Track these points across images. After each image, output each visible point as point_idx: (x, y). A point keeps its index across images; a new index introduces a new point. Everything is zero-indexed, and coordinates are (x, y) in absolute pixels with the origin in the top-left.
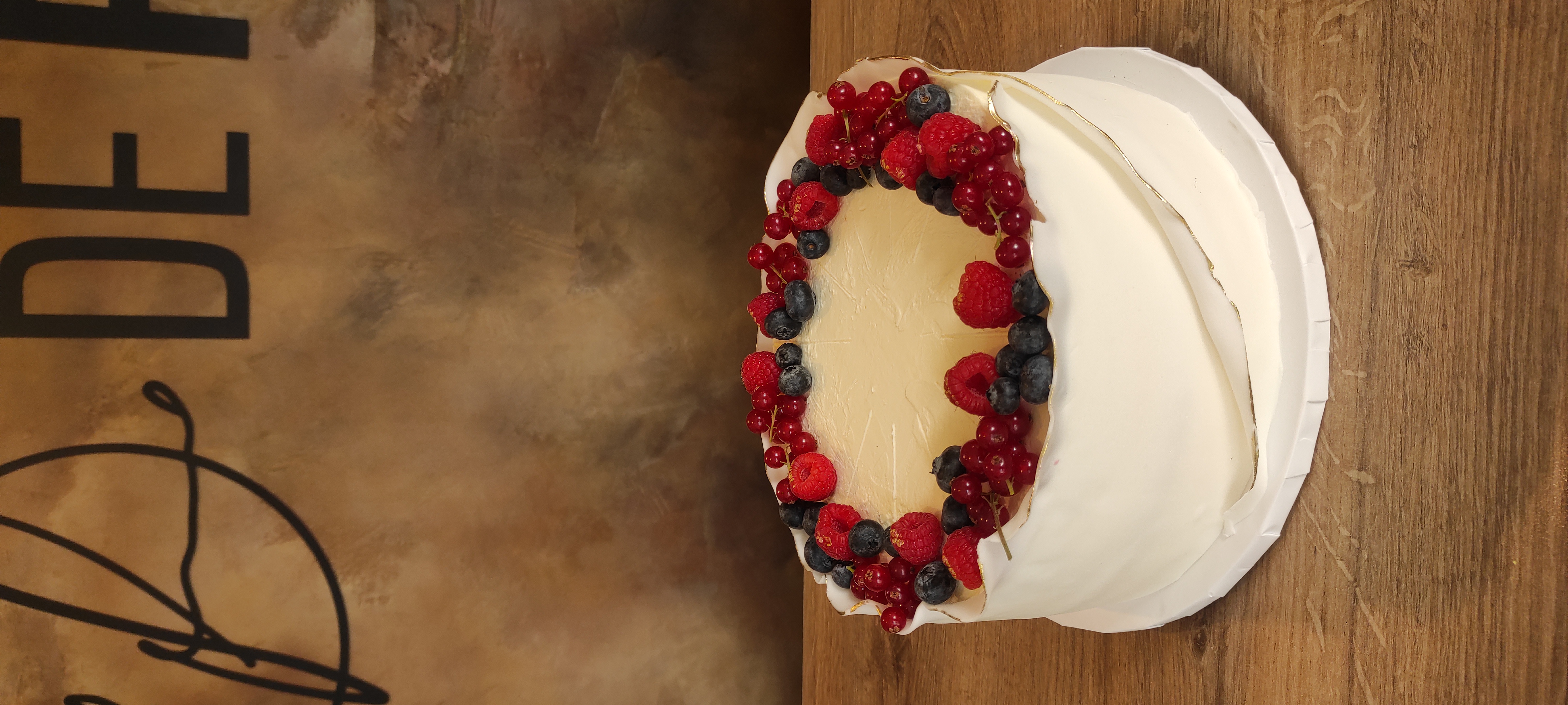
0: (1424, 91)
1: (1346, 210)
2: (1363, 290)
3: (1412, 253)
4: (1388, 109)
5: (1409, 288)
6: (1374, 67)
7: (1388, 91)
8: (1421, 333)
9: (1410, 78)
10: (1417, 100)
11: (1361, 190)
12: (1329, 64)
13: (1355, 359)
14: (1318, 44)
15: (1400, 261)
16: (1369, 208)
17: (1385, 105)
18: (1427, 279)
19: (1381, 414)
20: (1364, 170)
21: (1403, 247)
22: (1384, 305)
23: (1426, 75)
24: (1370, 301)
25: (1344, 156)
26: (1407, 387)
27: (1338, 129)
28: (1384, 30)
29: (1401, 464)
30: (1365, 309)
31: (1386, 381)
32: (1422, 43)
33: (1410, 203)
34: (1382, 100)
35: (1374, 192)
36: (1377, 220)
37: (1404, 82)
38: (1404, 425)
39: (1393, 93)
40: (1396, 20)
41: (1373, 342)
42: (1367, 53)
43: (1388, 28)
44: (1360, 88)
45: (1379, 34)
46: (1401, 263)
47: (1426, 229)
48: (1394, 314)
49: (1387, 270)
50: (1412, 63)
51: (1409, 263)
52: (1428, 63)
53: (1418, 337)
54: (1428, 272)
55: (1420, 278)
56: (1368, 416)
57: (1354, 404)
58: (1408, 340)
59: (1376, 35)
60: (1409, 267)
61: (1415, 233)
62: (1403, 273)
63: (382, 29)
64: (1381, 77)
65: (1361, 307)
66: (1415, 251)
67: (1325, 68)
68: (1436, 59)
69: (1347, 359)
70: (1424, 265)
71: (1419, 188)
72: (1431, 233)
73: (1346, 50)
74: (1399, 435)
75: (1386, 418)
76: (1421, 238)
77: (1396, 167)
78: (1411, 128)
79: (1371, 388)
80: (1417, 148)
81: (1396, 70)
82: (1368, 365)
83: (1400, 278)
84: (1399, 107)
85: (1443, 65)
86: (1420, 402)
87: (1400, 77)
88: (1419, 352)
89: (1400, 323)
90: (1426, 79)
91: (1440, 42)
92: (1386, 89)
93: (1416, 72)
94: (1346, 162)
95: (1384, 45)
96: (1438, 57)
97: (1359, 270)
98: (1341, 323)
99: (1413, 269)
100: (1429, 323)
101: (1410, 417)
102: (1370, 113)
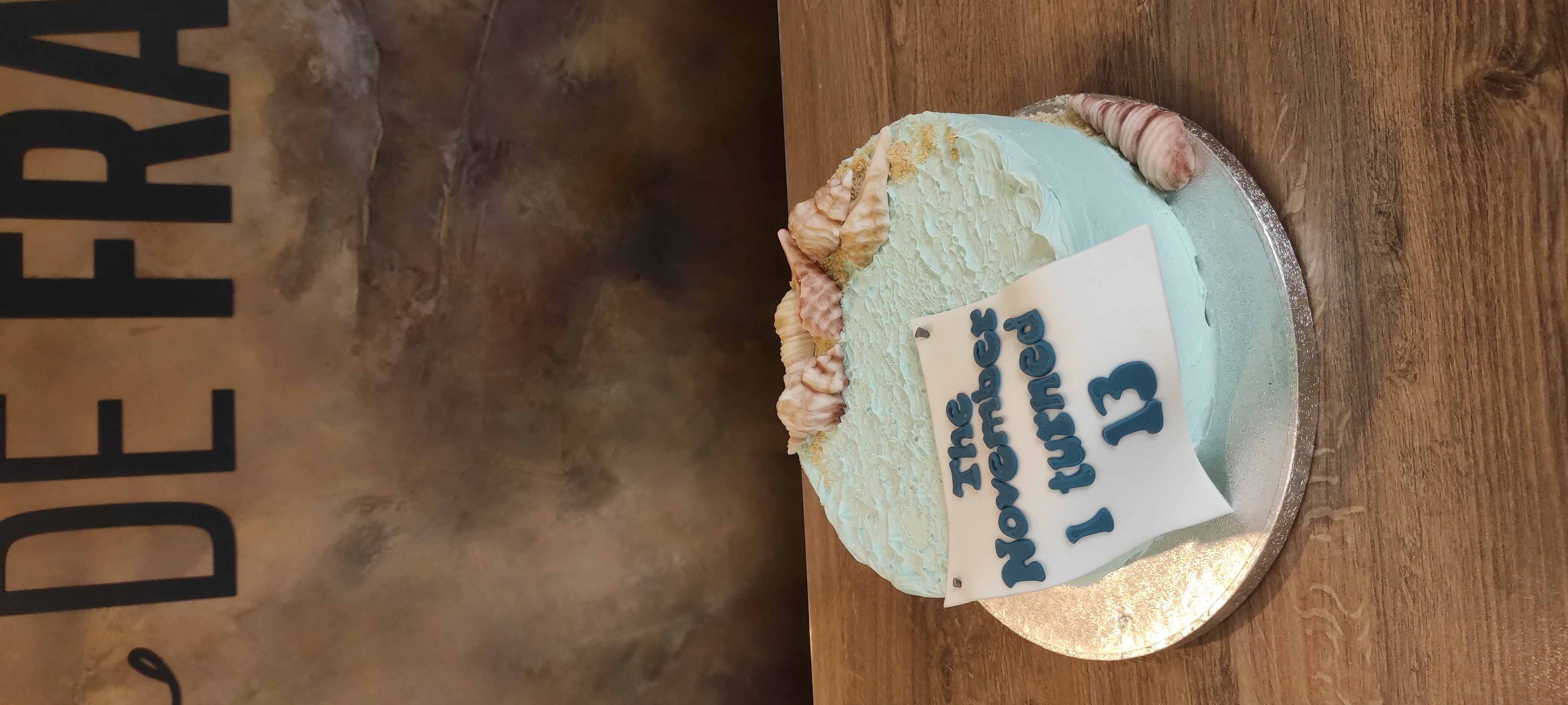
0: (1419, 620)
4: (1386, 625)
6: (1367, 580)
7: (1383, 607)
9: (1404, 602)
11: (1368, 696)
12: (1322, 560)
17: (1382, 619)
20: (1369, 678)
23: (1420, 605)
25: (1346, 656)
27: (1337, 626)
28: (1373, 546)
32: (1412, 573)
34: (1378, 613)
39: (1390, 612)
40: (1384, 541)
42: (1358, 563)
43: (1377, 546)
44: (1356, 595)
45: (1368, 549)
50: (1404, 588)
52: (1420, 594)
59: (1365, 549)
63: (365, 277)
64: (1375, 591)
67: (1318, 563)
68: (1427, 593)
73: (1338, 553)
77: (1401, 685)
78: (1411, 651)
80: (1420, 673)
81: (1389, 590)
84: (1397, 627)
85: (1436, 601)
87: (1394, 597)
90: (1420, 608)
91: (1430, 578)
92: (1381, 605)
93: (1409, 598)
94: (1350, 663)
95: (1374, 561)
96: (1430, 592)
102: (1368, 623)
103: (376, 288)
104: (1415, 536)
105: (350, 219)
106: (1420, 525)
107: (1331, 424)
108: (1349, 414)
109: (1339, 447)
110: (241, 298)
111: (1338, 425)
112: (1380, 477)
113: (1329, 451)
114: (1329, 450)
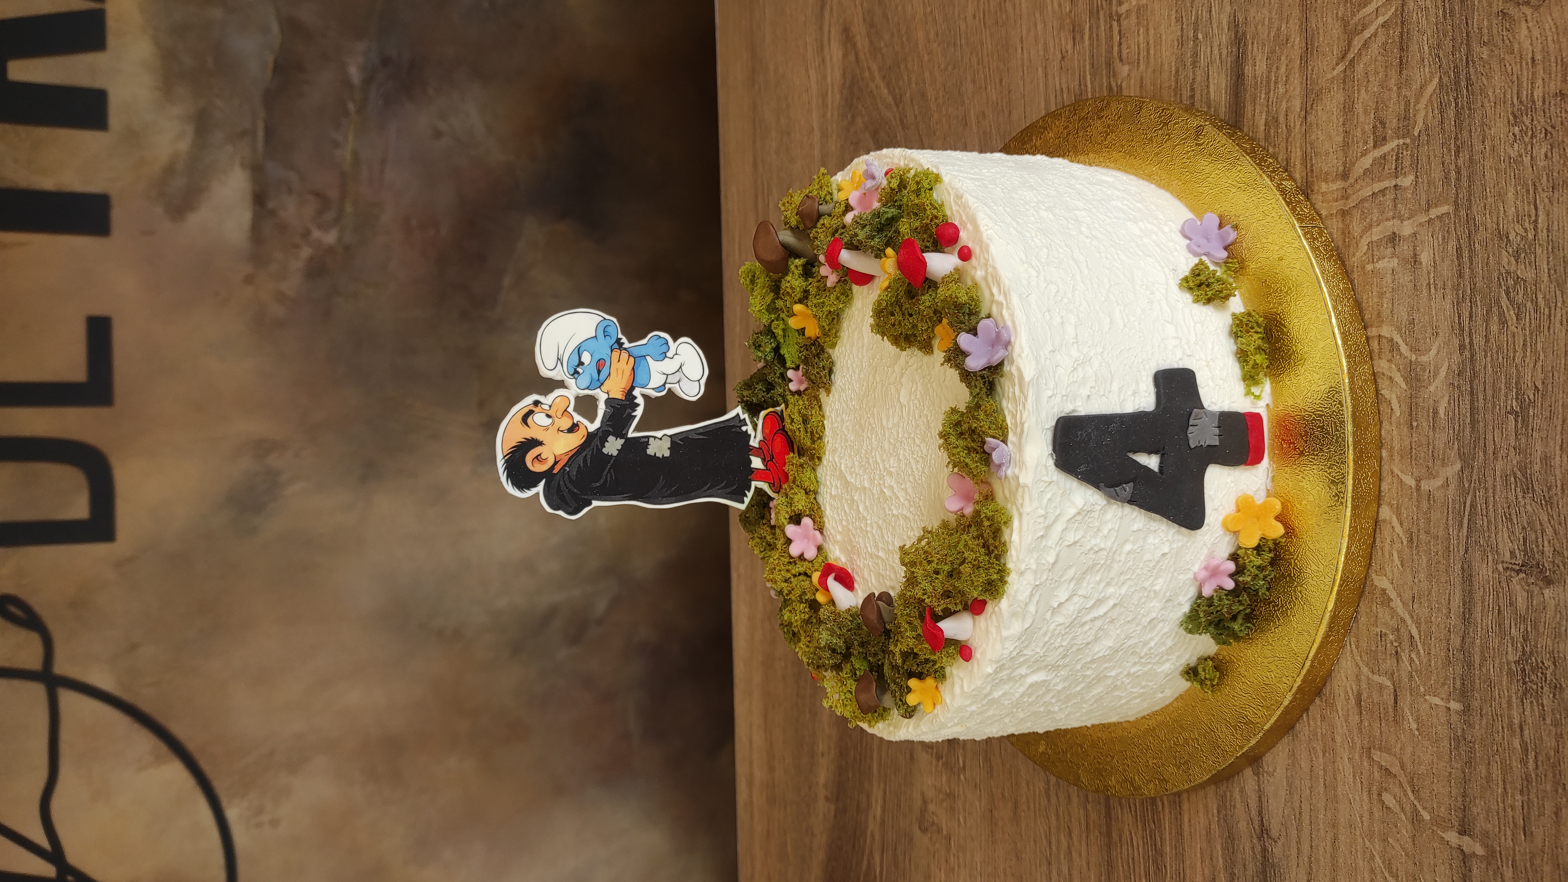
0: (1525, 340)
1: (1418, 488)
2: (1450, 594)
3: (1522, 553)
4: (1472, 359)
5: (1519, 599)
6: (1447, 304)
7: (1470, 336)
8: (1543, 664)
9: (1503, 322)
10: (1515, 351)
11: (1438, 463)
12: (1381, 295)
13: (1444, 684)
14: (1363, 268)
15: (1503, 562)
16: (1452, 487)
17: (1467, 354)
18: (1547, 592)
19: (1489, 763)
20: (1441, 438)
21: (1506, 545)
22: (1483, 619)
23: (1527, 320)
24: (1462, 610)
25: (1411, 415)
26: (1526, 732)
27: (1399, 379)
28: (1459, 256)
29: (1525, 836)
30: (1455, 620)
31: (1494, 720)
32: (1518, 278)
33: (1513, 486)
34: (1462, 347)
35: (1458, 466)
36: (1465, 503)
37: (1494, 328)
38: (1525, 785)
39: (1479, 340)
40: (1476, 245)
41: (1470, 665)
42: (1436, 285)
43: (1466, 254)
44: (1429, 330)
45: (1453, 261)
46: (1505, 565)
47: (1541, 524)
48: (1500, 632)
49: (1484, 572)
50: (1504, 302)
51: (1517, 568)
52: (1529, 304)
53: (1538, 668)
54: (1549, 582)
55: (1536, 590)
56: (1469, 763)
57: (1446, 743)
58: (1523, 670)
59: (1447, 262)
60: (1518, 572)
61: (1524, 528)
62: (1509, 580)
63: (259, 199)
64: (1459, 318)
65: (1448, 616)
66: (1526, 553)
67: (1375, 300)
68: (1540, 300)
69: (1432, 682)
70: (1541, 572)
71: (1526, 468)
72: (1549, 531)
73: (1405, 278)
74: (1518, 797)
75: (1496, 772)
76: (1533, 537)
77: (1489, 437)
78: (1508, 388)
79: (1471, 726)
80: (1521, 414)
81: (1480, 311)
82: (1464, 694)
83: (1505, 585)
84: (1489, 359)
85: (1553, 308)
86: (1548, 757)
87: (1487, 320)
88: (1542, 688)
89: (1509, 645)
90: (1527, 325)
91: (1546, 279)
92: (1466, 333)
93: (1511, 315)
94: (1415, 424)
95: (1461, 275)
96: (1544, 297)
97: (1442, 567)
98: (1420, 634)
99: (1524, 575)
100: (1555, 652)
101: (1533, 776)
102: (1447, 364)
103: (273, 213)
104: (1527, 225)
105: (243, 134)
106: (1536, 209)
107: (1407, 103)
108: (1436, 80)
109: (1416, 134)
110: (117, 215)
111: (1417, 102)
112: (1476, 157)
113: (1401, 143)
114: (1401, 141)
